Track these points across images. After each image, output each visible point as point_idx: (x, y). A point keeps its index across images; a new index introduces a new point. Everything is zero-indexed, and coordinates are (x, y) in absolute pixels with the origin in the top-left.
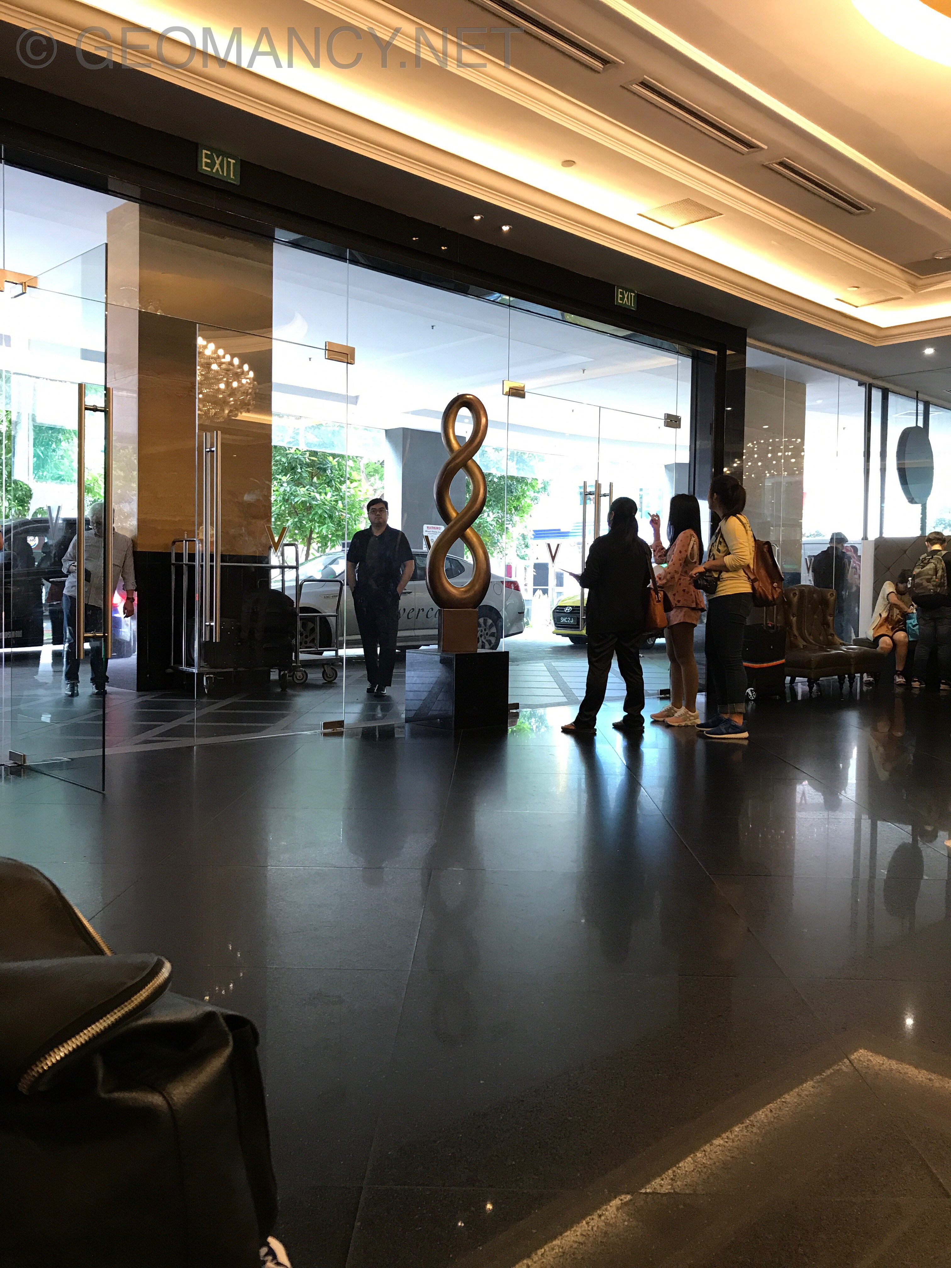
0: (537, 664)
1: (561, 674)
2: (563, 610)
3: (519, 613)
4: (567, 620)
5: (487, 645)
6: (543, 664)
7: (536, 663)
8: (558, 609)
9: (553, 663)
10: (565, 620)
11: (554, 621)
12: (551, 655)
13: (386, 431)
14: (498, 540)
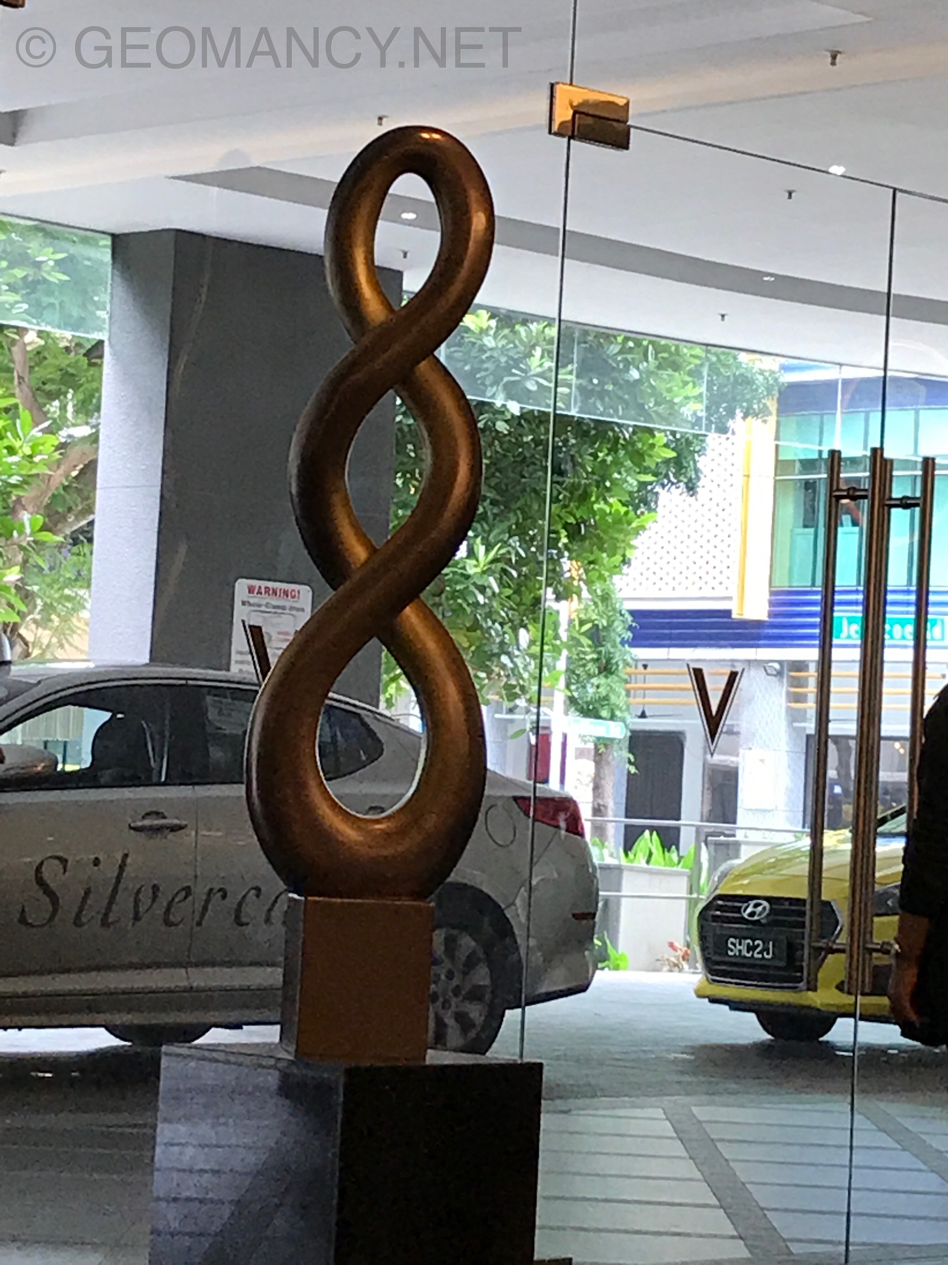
0: (638, 1112)
1: (726, 1150)
2: (738, 911)
3: (578, 917)
4: (750, 948)
5: (454, 1036)
6: (659, 1113)
7: (634, 1106)
8: (719, 908)
9: (695, 1110)
10: (743, 948)
11: (703, 949)
12: (687, 1078)
13: (115, 237)
14: (502, 643)
